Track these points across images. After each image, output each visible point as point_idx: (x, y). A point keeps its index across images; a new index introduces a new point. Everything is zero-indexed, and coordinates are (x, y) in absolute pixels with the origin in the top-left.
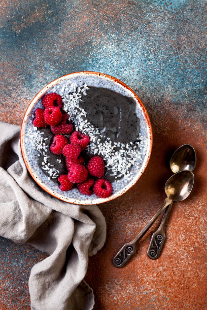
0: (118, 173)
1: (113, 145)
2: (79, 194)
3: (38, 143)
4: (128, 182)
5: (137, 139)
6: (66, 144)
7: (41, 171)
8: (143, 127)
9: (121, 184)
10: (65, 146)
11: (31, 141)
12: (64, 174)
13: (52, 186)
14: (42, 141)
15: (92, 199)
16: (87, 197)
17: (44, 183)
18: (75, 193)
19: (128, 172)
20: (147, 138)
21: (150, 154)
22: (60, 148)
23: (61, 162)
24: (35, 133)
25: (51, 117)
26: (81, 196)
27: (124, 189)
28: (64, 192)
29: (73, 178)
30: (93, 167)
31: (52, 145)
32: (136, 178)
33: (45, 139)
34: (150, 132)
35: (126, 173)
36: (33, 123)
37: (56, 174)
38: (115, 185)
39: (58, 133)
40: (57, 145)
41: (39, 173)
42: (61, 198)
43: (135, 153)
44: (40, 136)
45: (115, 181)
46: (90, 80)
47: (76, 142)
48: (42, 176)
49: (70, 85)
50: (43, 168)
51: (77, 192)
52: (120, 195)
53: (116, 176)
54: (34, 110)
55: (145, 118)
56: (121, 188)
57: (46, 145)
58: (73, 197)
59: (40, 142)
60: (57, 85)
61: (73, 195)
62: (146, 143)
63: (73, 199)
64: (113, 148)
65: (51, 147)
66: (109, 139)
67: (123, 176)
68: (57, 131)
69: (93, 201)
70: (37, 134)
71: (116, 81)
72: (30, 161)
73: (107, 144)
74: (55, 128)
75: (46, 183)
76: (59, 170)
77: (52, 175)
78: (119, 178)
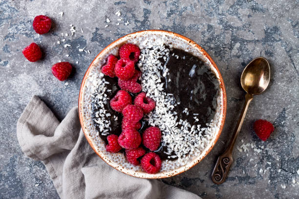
0: (173, 153)
1: (178, 121)
2: (124, 159)
3: (99, 91)
4: (180, 166)
5: (207, 124)
7: (92, 123)
8: (218, 114)
9: (172, 165)
10: (127, 107)
11: (92, 87)
12: (115, 134)
13: (98, 143)
14: (104, 90)
15: (137, 171)
16: (132, 166)
17: (92, 136)
18: (120, 158)
19: (184, 156)
20: (217, 125)
21: (214, 144)
22: (121, 106)
23: (117, 120)
24: (99, 80)
25: (122, 71)
26: (126, 164)
27: (174, 172)
28: (109, 153)
29: (124, 142)
31: (113, 99)
32: (190, 165)
33: (109, 91)
34: (222, 121)
35: (182, 157)
36: (101, 68)
37: (108, 132)
38: (165, 164)
39: (124, 89)
40: (118, 101)
41: (89, 124)
42: (104, 159)
43: (199, 138)
44: (104, 84)
45: (167, 161)
46: (179, 43)
47: (140, 105)
48: (91, 129)
49: (154, 40)
50: (95, 120)
51: (122, 158)
52: (167, 176)
53: (170, 155)
54: (108, 55)
55: (222, 104)
56: (170, 169)
57: (107, 97)
58: (117, 162)
59: (101, 92)
60: (141, 36)
61: (117, 160)
62: (214, 131)
63: (116, 163)
64: (176, 125)
65: (111, 101)
66: (175, 113)
67: (177, 158)
68: (124, 86)
69: (136, 173)
70: (101, 82)
71: (204, 55)
72: (84, 108)
73: (173, 118)
74: (123, 82)
75: (93, 137)
76: (112, 128)
77: (103, 131)
78: (172, 159)
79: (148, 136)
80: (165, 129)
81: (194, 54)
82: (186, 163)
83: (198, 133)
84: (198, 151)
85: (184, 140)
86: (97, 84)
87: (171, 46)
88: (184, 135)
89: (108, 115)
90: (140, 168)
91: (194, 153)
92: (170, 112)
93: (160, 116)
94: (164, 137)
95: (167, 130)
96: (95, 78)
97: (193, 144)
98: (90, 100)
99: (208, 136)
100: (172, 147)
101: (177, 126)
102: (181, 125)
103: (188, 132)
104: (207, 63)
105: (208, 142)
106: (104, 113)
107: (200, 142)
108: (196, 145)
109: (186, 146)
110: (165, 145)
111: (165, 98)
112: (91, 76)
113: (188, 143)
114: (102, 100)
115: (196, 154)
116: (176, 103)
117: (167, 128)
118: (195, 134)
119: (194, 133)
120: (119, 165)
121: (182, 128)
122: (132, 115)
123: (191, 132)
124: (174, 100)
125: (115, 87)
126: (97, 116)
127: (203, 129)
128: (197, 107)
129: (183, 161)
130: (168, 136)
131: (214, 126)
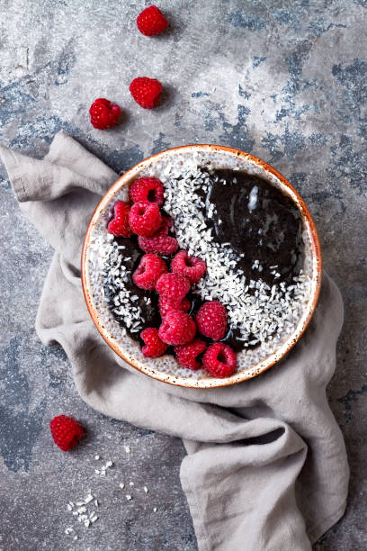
0: (251, 337)
1: (247, 283)
2: (176, 364)
3: (112, 263)
4: (267, 356)
5: (295, 279)
6: (163, 272)
7: (111, 317)
8: (308, 258)
9: (254, 356)
10: (162, 278)
11: (100, 259)
12: (152, 327)
13: (128, 347)
14: (120, 260)
15: (199, 378)
16: (190, 372)
17: (116, 338)
18: (169, 363)
19: (270, 337)
20: (311, 277)
21: (313, 308)
22: (152, 279)
23: (151, 304)
24: (108, 246)
25: (142, 221)
26: (180, 370)
27: (259, 366)
28: (149, 359)
29: (169, 335)
30: (206, 320)
31: (137, 272)
32: (283, 349)
33: (127, 259)
34: (318, 269)
35: (267, 340)
36: (107, 227)
37: (139, 325)
38: (242, 358)
39: (151, 251)
40: (146, 272)
41: (107, 319)
42: (143, 370)
43: (287, 304)
44: (117, 250)
45: (244, 351)
46: (221, 159)
47: (182, 270)
48: (112, 326)
49: (182, 163)
50: (116, 311)
51: (173, 363)
52: (251, 376)
53: (247, 342)
54: (113, 204)
55: (311, 241)
56: (252, 364)
57: (127, 270)
58: (164, 371)
59: (115, 264)
60: (159, 162)
61: (164, 367)
62: (308, 288)
63: (164, 373)
64: (247, 290)
65: (134, 275)
66: (241, 272)
67: (259, 344)
68: (150, 247)
69: (200, 382)
70: (111, 248)
71: (266, 169)
72: (94, 296)
73: (238, 280)
74: (147, 241)
75: (119, 339)
76: (145, 318)
77: (131, 326)
78: (252, 347)
79: (206, 317)
80: (230, 301)
81: (250, 172)
82: (274, 348)
83: (283, 297)
84: (291, 325)
85: (263, 312)
86: (107, 253)
87: (210, 167)
88: (263, 305)
89: (135, 298)
90: (203, 373)
91: (284, 331)
92: (231, 272)
93: (217, 281)
94: (231, 314)
95: (234, 303)
96: (101, 244)
97: (280, 316)
98: (100, 282)
99: (301, 297)
100: (248, 327)
101: (248, 292)
102: (255, 289)
103: (267, 298)
104: (273, 181)
105: (304, 306)
106: (128, 296)
107: (290, 310)
108: (284, 316)
109: (269, 320)
110: (235, 327)
111: (219, 252)
112: (93, 242)
113: (271, 315)
114: (120, 276)
115: (288, 330)
116: (238, 255)
117: (233, 299)
118: (279, 299)
119: (277, 297)
120: (169, 376)
121: (256, 293)
122: (173, 289)
123: (273, 296)
124: (233, 253)
125: (136, 251)
126: (117, 304)
127: (290, 288)
128: (273, 254)
129: (270, 347)
130: (237, 311)
131: (307, 280)
